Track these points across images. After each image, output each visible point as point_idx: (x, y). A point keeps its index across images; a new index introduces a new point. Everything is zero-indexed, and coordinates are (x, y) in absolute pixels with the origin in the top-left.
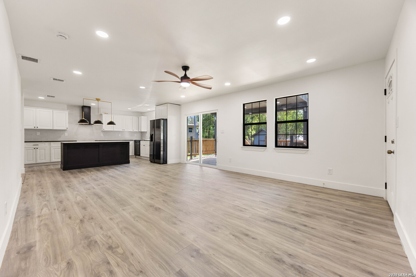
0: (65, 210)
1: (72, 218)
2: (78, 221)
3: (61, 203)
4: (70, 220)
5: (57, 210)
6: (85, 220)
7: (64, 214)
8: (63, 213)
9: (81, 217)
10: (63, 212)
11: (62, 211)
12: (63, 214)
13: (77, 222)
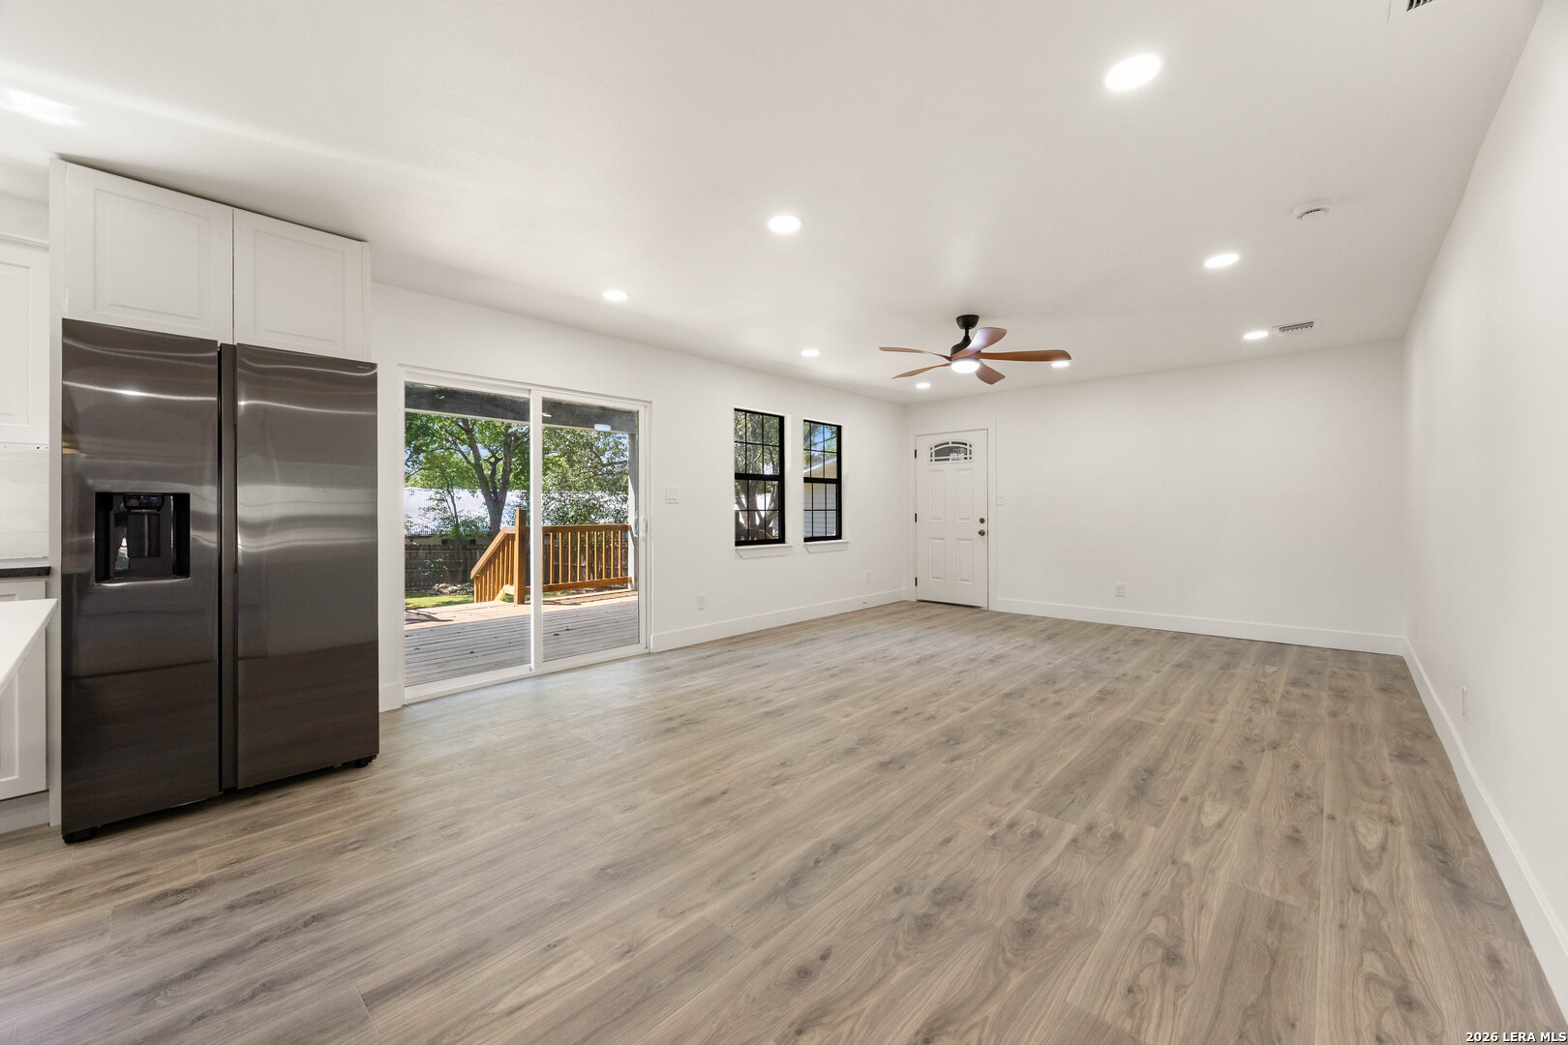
0: (1298, 795)
1: (1292, 762)
2: (1283, 750)
3: (1296, 835)
4: (1301, 761)
5: (1322, 811)
6: (1265, 744)
7: (1308, 783)
8: (1309, 788)
9: (1268, 755)
10: (1306, 791)
11: (1309, 798)
12: (1311, 785)
13: (1285, 750)
